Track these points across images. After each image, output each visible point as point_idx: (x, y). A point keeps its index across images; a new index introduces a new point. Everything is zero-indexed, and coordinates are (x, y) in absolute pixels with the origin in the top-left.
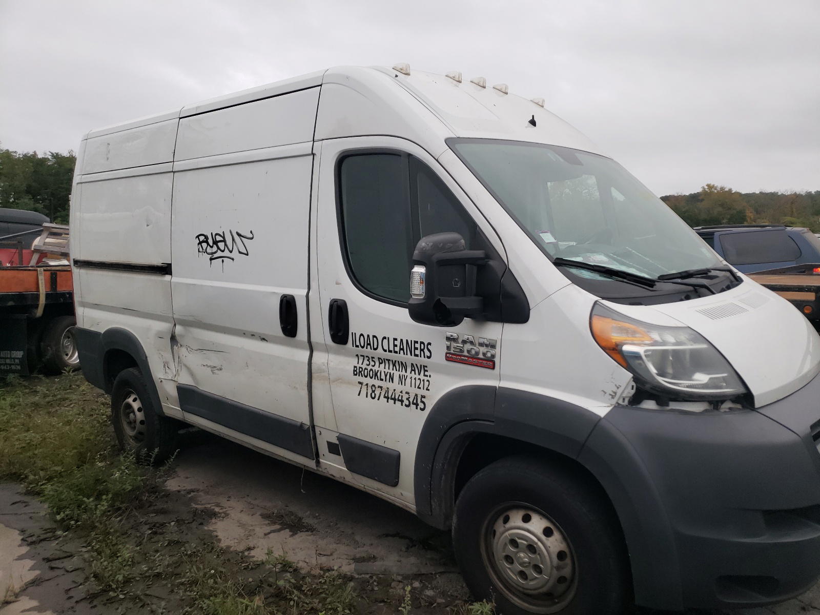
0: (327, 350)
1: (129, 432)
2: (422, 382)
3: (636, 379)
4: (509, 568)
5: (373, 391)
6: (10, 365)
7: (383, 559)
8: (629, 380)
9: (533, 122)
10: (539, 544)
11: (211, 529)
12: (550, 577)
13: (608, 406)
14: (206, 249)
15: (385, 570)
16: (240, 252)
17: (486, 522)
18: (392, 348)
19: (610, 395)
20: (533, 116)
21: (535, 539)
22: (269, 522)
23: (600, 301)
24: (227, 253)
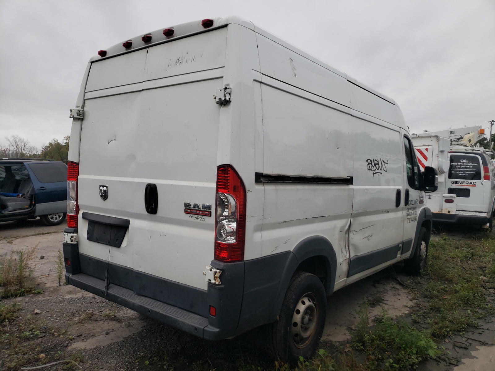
5: (410, 220)
14: (371, 168)
16: (384, 170)
18: (413, 204)
24: (379, 171)
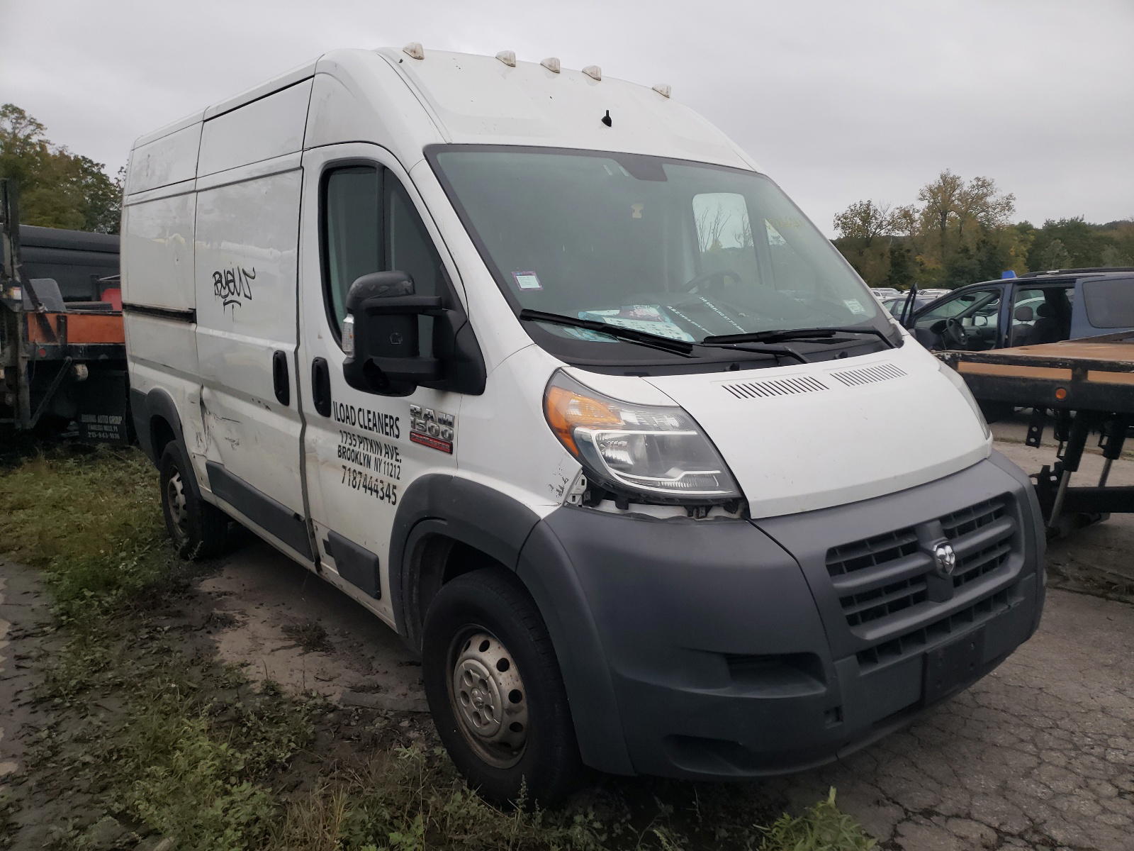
0: (316, 425)
1: (176, 519)
2: (394, 469)
3: (586, 470)
4: (465, 708)
5: (355, 478)
6: (108, 433)
7: (387, 691)
8: (578, 470)
9: (607, 121)
10: (491, 678)
11: (217, 639)
12: (501, 722)
13: (554, 506)
14: (221, 291)
15: (377, 703)
16: (246, 296)
17: (451, 649)
18: (367, 424)
19: (557, 490)
20: (608, 112)
21: (487, 673)
22: (286, 636)
23: (564, 368)
24: (235, 297)
